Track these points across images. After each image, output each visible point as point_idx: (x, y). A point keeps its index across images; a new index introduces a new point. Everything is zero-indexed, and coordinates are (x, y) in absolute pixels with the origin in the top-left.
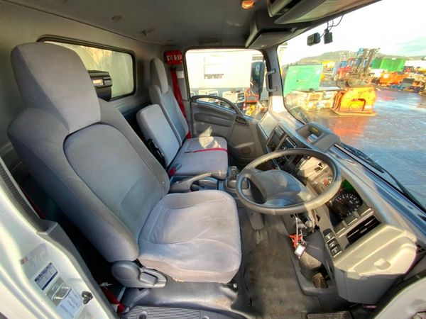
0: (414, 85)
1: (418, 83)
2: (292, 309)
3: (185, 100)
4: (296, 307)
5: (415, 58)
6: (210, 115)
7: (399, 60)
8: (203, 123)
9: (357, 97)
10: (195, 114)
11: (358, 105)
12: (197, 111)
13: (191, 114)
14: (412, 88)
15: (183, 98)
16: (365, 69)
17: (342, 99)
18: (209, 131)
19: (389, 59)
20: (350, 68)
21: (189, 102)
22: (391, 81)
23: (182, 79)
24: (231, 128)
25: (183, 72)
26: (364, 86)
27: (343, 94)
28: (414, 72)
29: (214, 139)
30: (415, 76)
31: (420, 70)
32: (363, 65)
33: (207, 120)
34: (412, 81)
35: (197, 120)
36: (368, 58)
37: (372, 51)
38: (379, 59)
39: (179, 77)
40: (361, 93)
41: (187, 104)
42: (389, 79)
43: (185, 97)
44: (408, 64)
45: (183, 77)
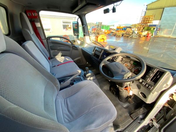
0: (113, 34)
1: (114, 33)
2: (125, 116)
3: (43, 39)
4: (126, 115)
5: (111, 26)
6: (59, 46)
7: (108, 26)
8: (56, 51)
9: (102, 38)
10: (50, 46)
11: (102, 41)
12: (51, 45)
13: (48, 46)
14: (113, 35)
15: (42, 38)
16: (100, 29)
17: (98, 39)
18: (60, 54)
19: (105, 26)
20: (96, 29)
21: (46, 40)
22: (108, 33)
23: (40, 27)
24: (71, 51)
25: (39, 23)
26: (103, 34)
27: (97, 37)
28: (113, 30)
29: (65, 58)
30: (113, 31)
31: (114, 29)
32: (99, 28)
33: (58, 49)
34: (113, 33)
35: (52, 49)
36: (100, 25)
37: (101, 23)
38: (103, 26)
39: (37, 26)
40: (102, 36)
41: (45, 41)
42: (107, 32)
43: (43, 38)
44: (111, 27)
45: (40, 26)
